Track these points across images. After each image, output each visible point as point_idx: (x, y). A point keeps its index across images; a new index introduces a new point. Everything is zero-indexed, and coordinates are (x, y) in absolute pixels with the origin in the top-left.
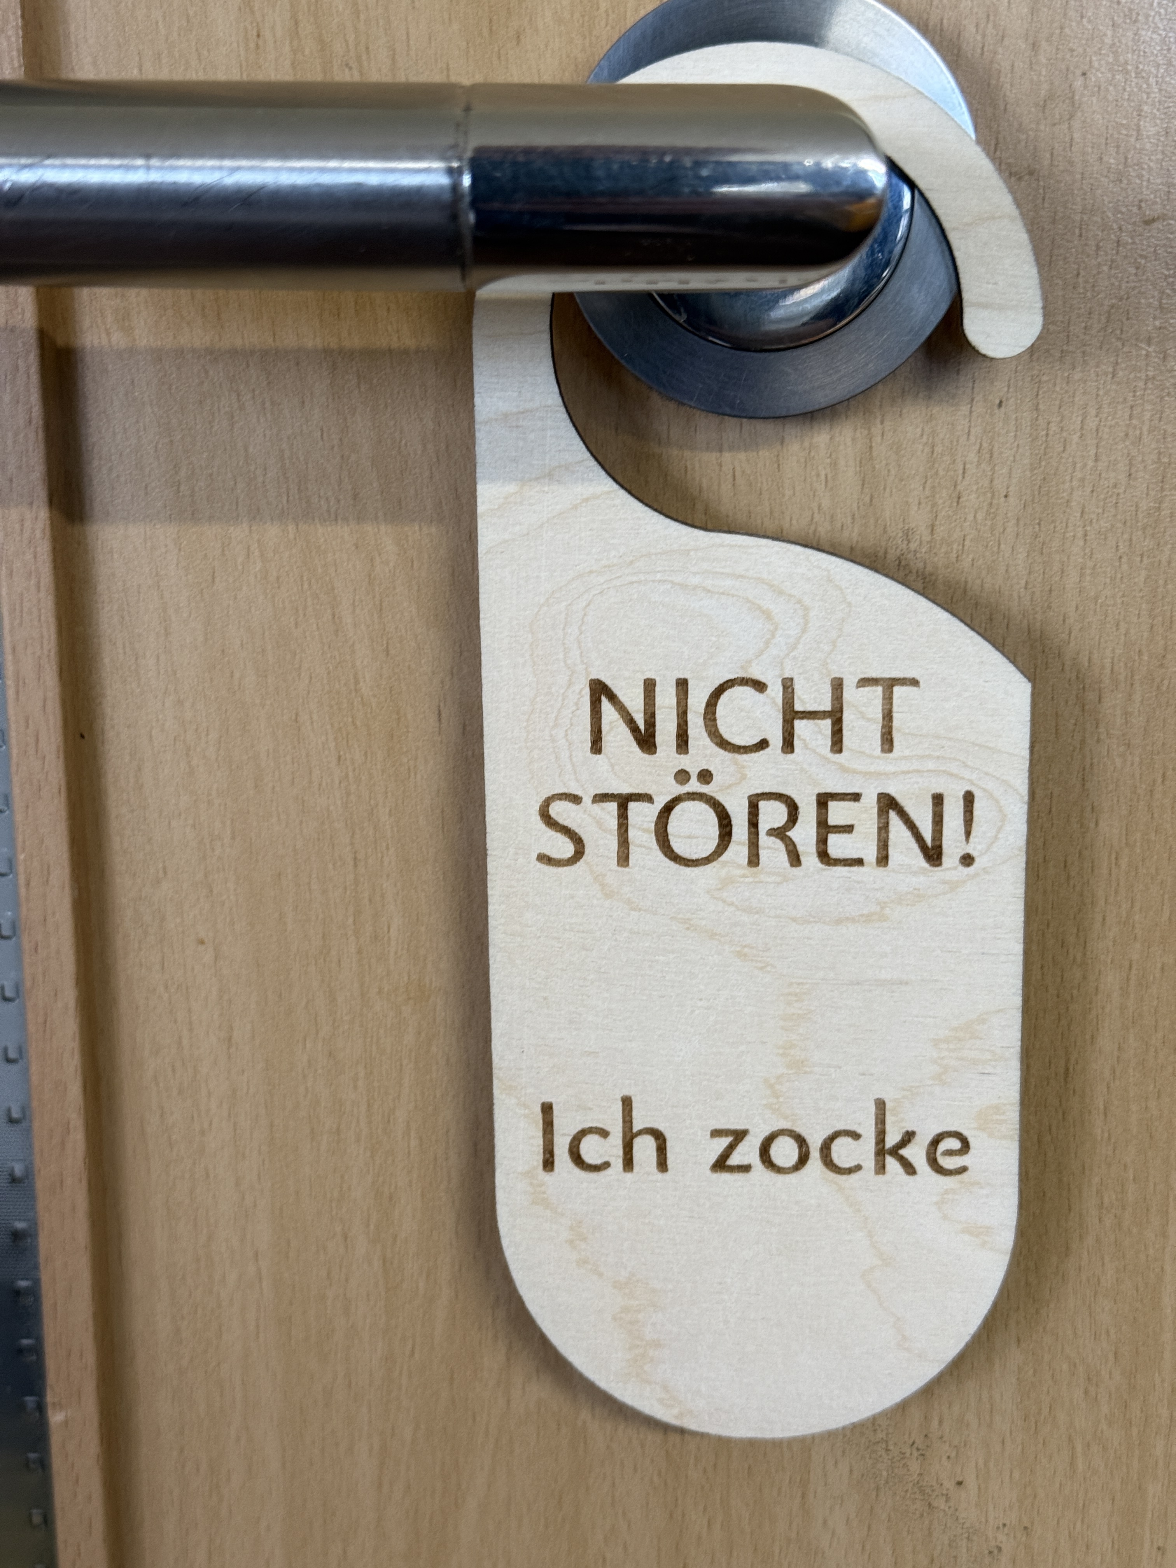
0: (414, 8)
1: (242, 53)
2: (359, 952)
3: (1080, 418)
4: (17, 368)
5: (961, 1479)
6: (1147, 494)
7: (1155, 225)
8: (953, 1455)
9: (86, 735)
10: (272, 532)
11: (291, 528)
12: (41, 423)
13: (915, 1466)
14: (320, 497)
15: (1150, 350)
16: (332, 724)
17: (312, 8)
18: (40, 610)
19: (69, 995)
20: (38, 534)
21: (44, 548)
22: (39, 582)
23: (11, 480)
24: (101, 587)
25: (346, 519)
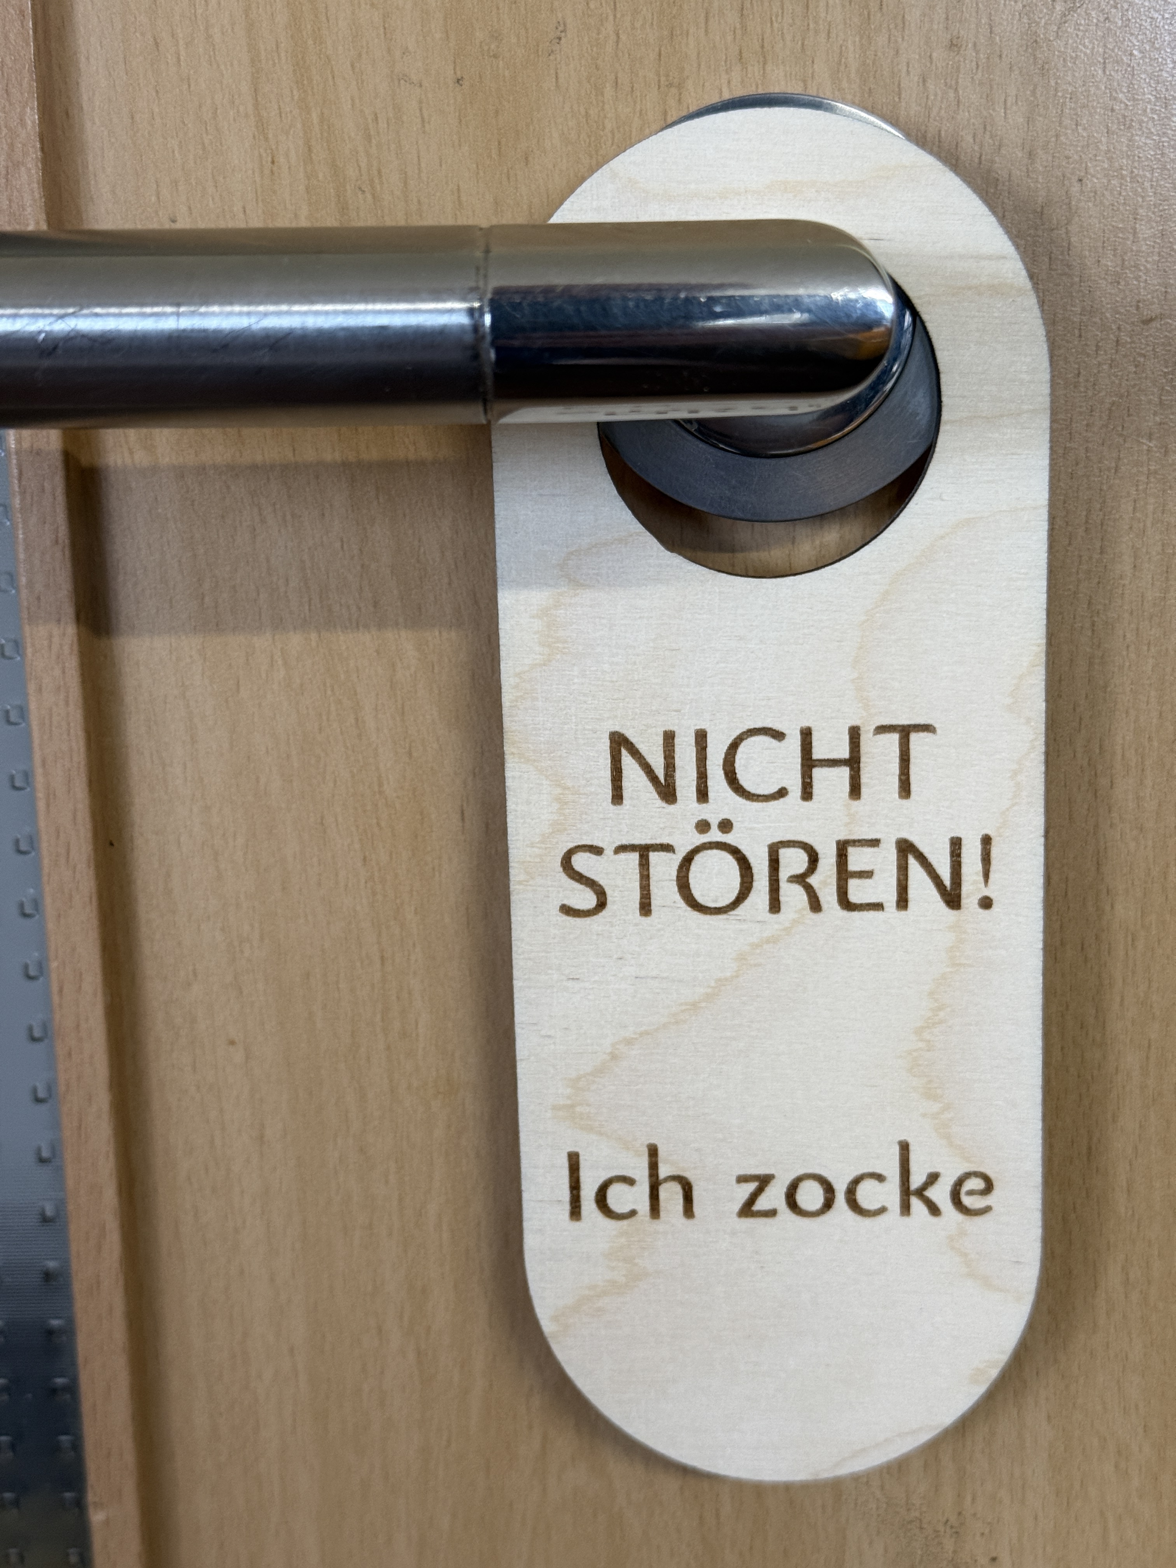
0: (424, 132)
1: (258, 179)
2: (388, 1048)
3: (1084, 513)
4: (43, 491)
5: (994, 1555)
6: (1153, 584)
7: (1154, 324)
8: (987, 1531)
9: (115, 844)
10: (296, 640)
11: (314, 636)
12: (67, 542)
13: (949, 1544)
14: (341, 605)
15: (1151, 445)
16: (357, 827)
17: (325, 134)
18: (69, 724)
19: (102, 1100)
20: (66, 649)
21: (72, 663)
22: (67, 697)
23: (39, 598)
24: (129, 699)
25: (366, 627)
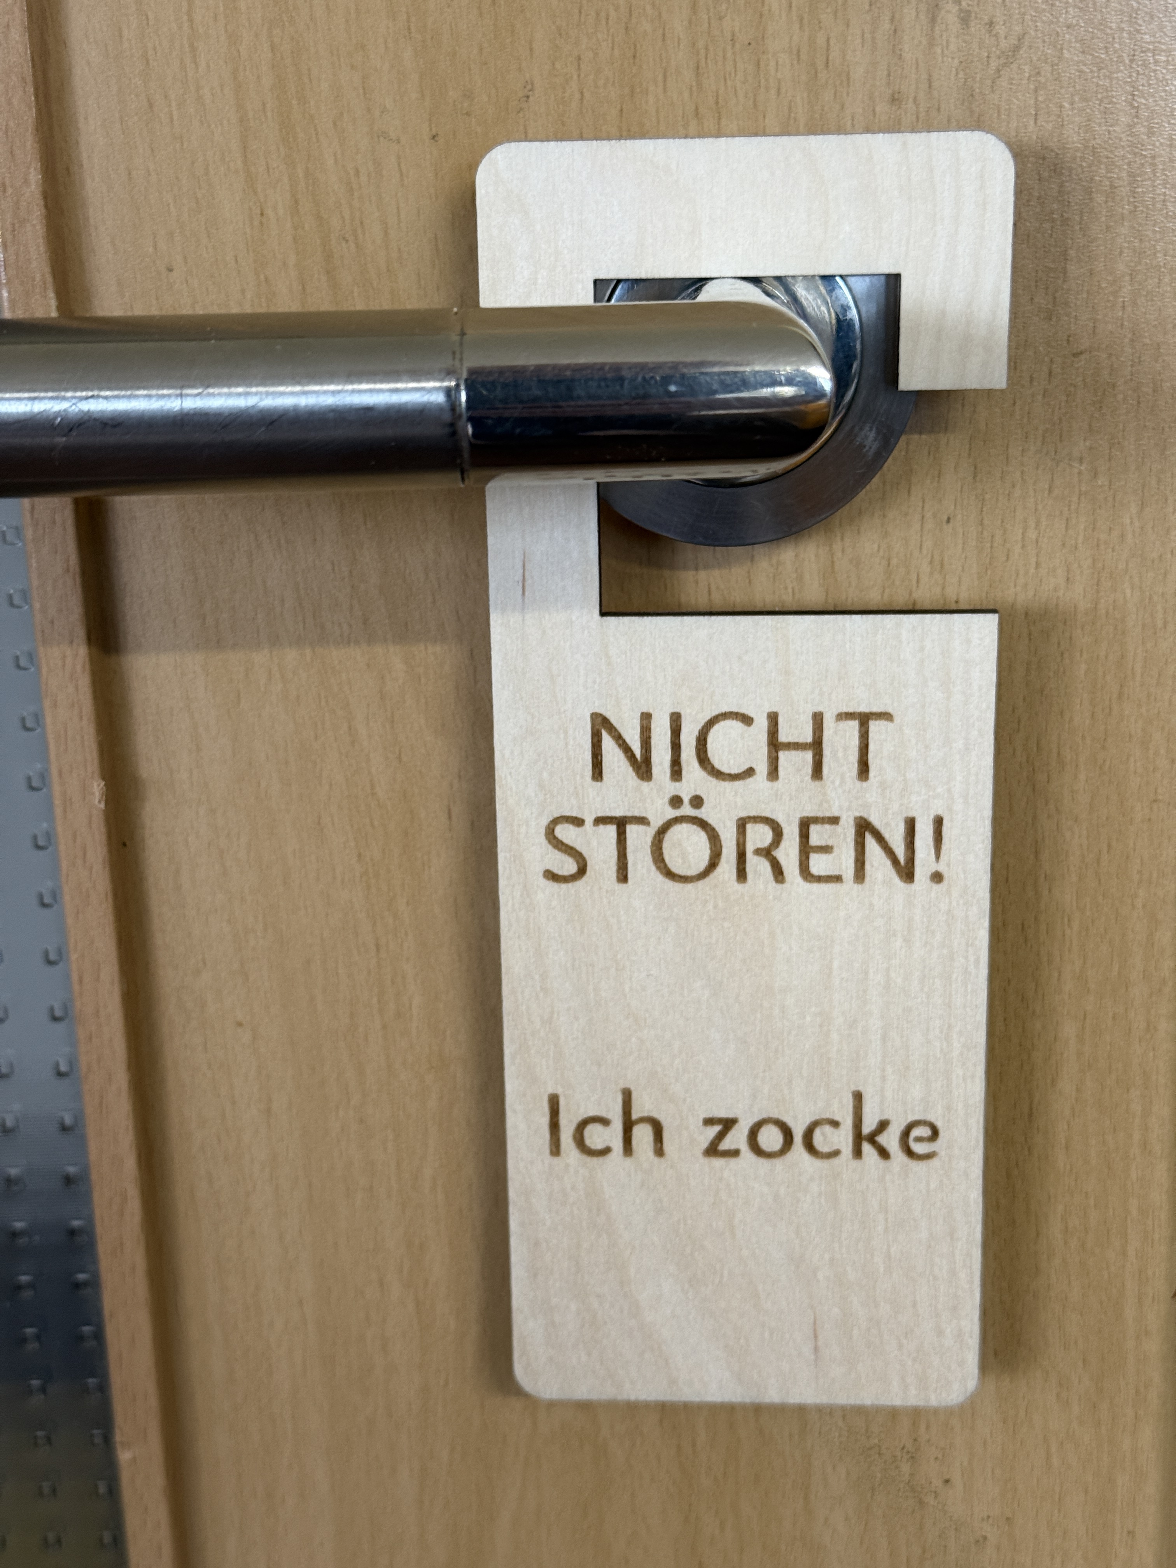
0: (402, 185)
1: (248, 230)
2: (384, 1027)
3: (1021, 531)
4: (54, 522)
5: (947, 1477)
6: (1084, 597)
7: (1083, 357)
8: (940, 1456)
9: (128, 843)
10: (291, 655)
11: (308, 651)
12: (78, 570)
13: (906, 1468)
14: (333, 623)
15: (1082, 468)
16: (352, 826)
17: (310, 188)
18: (83, 737)
19: (121, 1079)
20: (79, 668)
21: (84, 682)
22: (81, 712)
23: (52, 622)
24: (138, 711)
25: (357, 642)
